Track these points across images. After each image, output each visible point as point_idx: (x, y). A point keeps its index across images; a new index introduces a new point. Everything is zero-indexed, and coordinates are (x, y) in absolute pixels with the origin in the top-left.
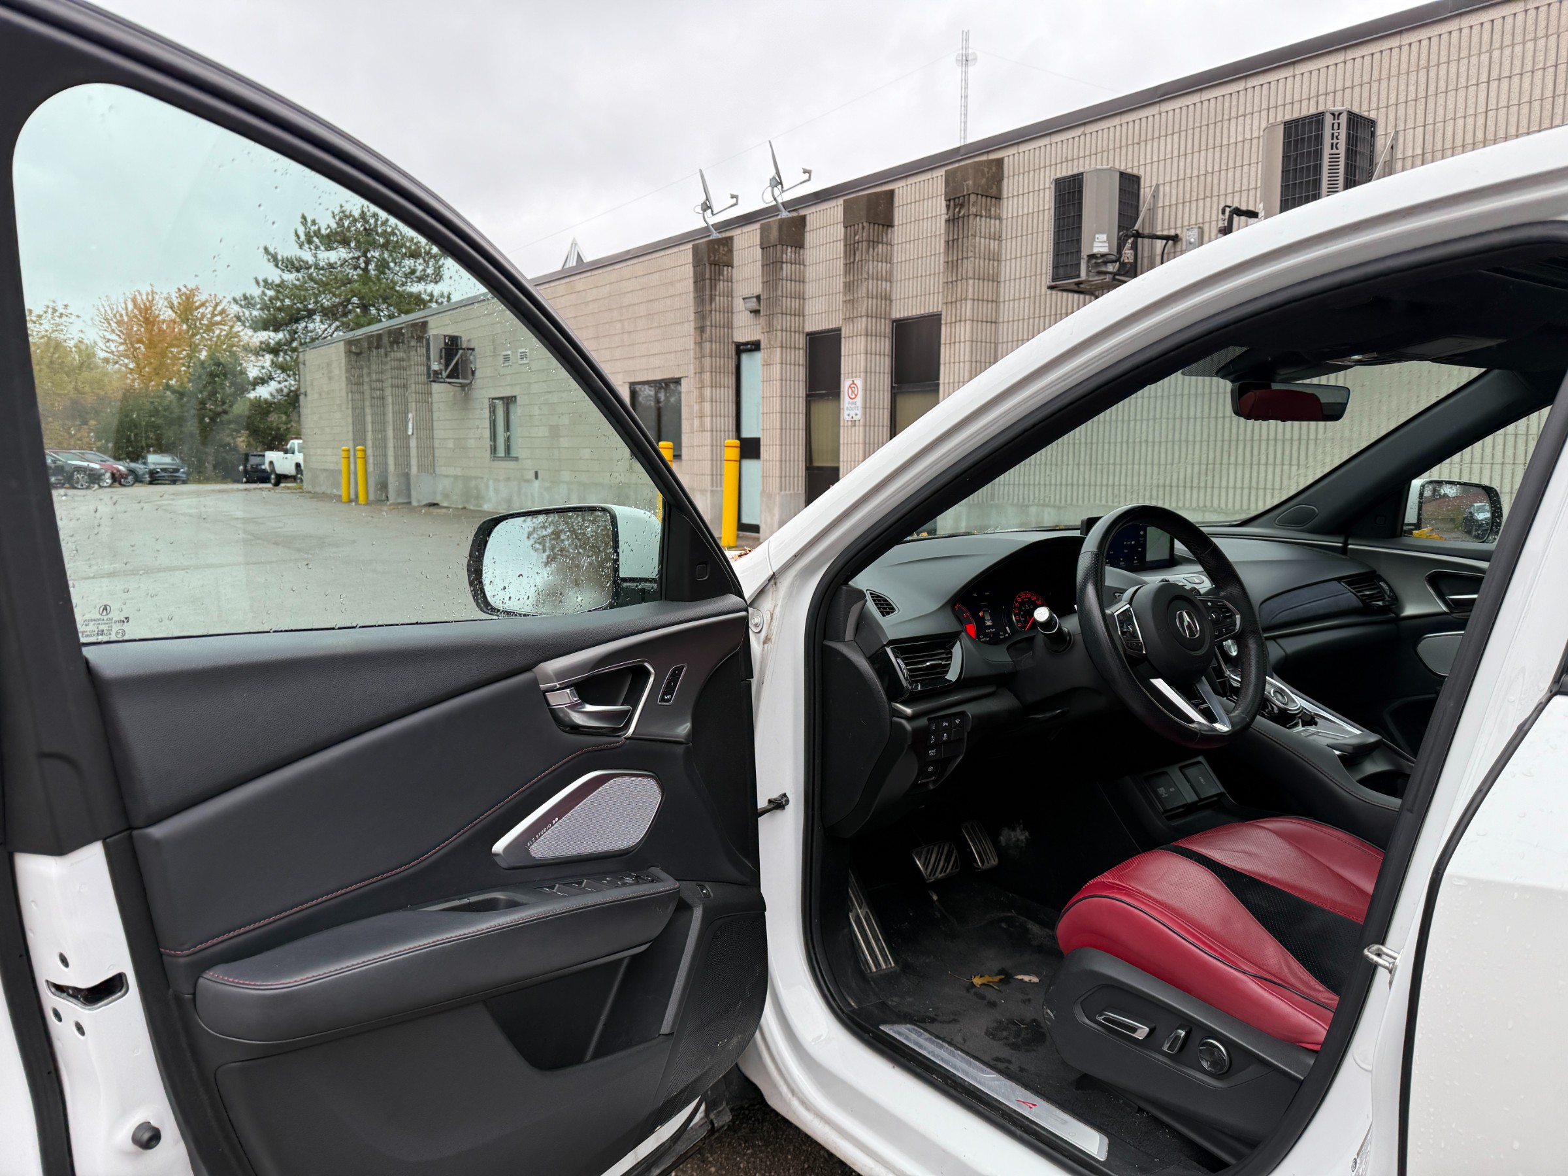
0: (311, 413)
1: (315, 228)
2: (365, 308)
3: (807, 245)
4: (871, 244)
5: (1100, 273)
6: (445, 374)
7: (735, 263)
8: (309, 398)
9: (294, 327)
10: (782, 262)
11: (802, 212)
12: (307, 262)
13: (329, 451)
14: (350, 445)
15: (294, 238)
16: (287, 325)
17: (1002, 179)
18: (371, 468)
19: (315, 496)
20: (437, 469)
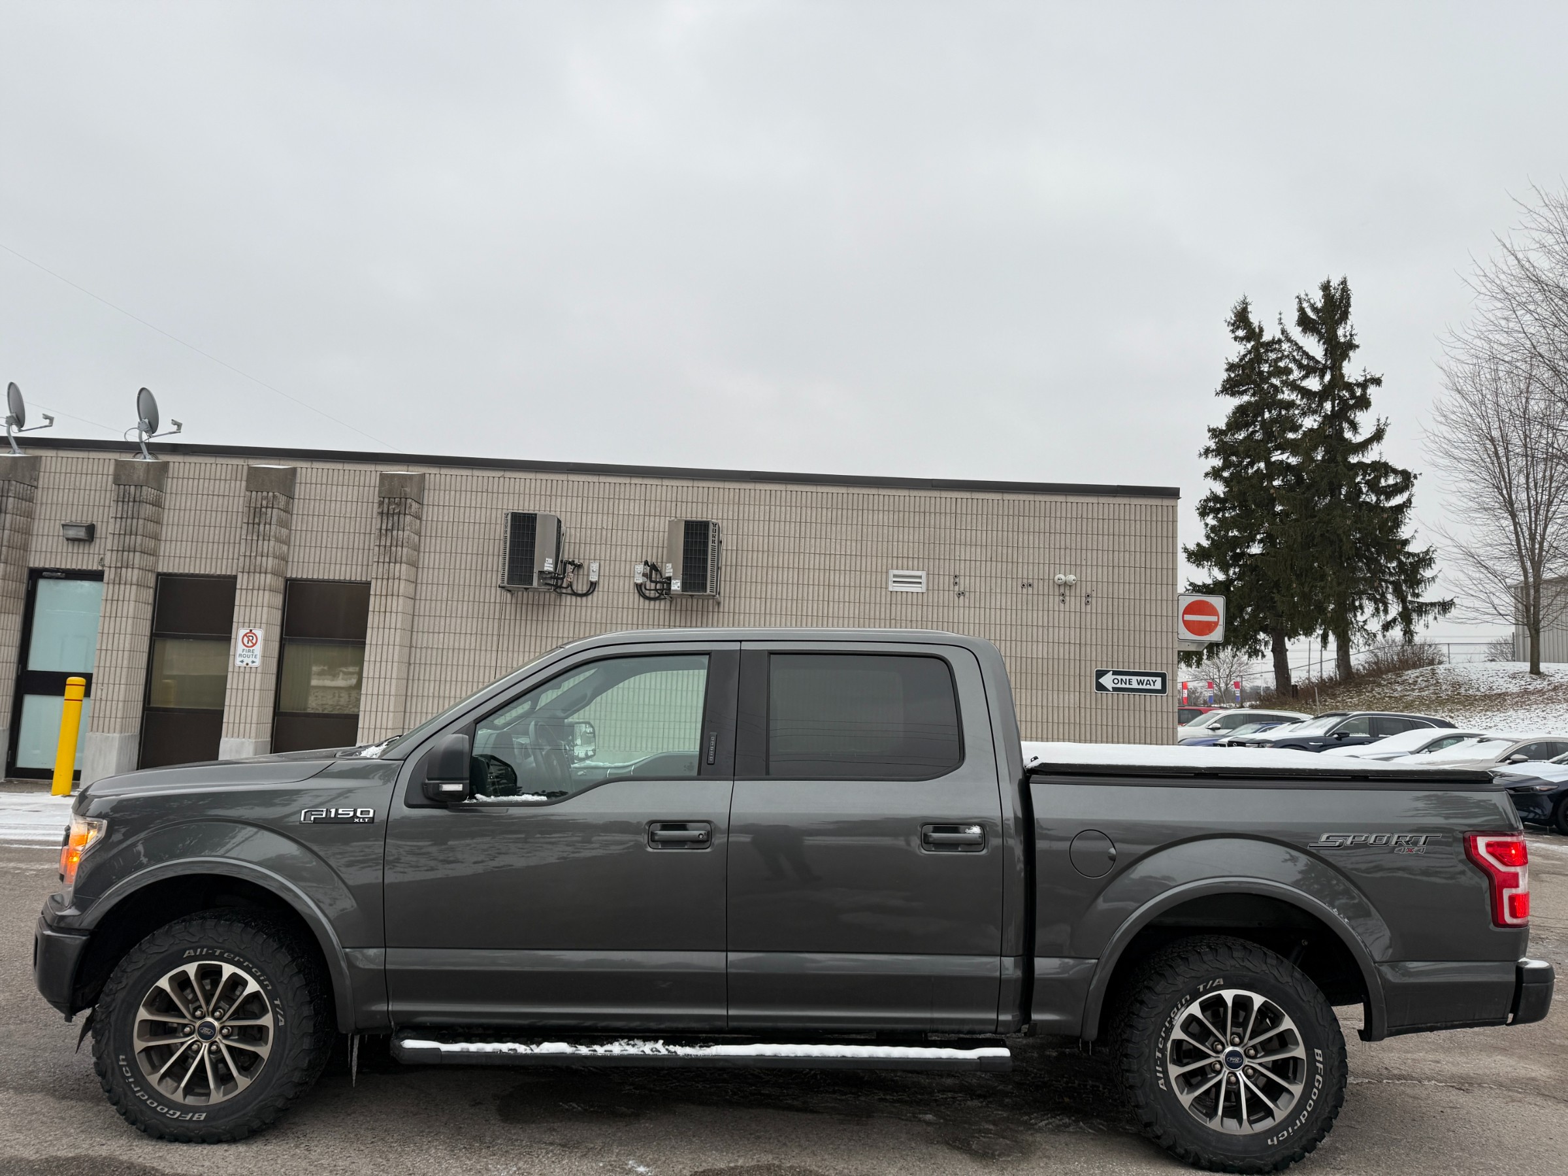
3: (168, 490)
5: (546, 584)
7: (41, 485)
11: (168, 458)
17: (424, 491)
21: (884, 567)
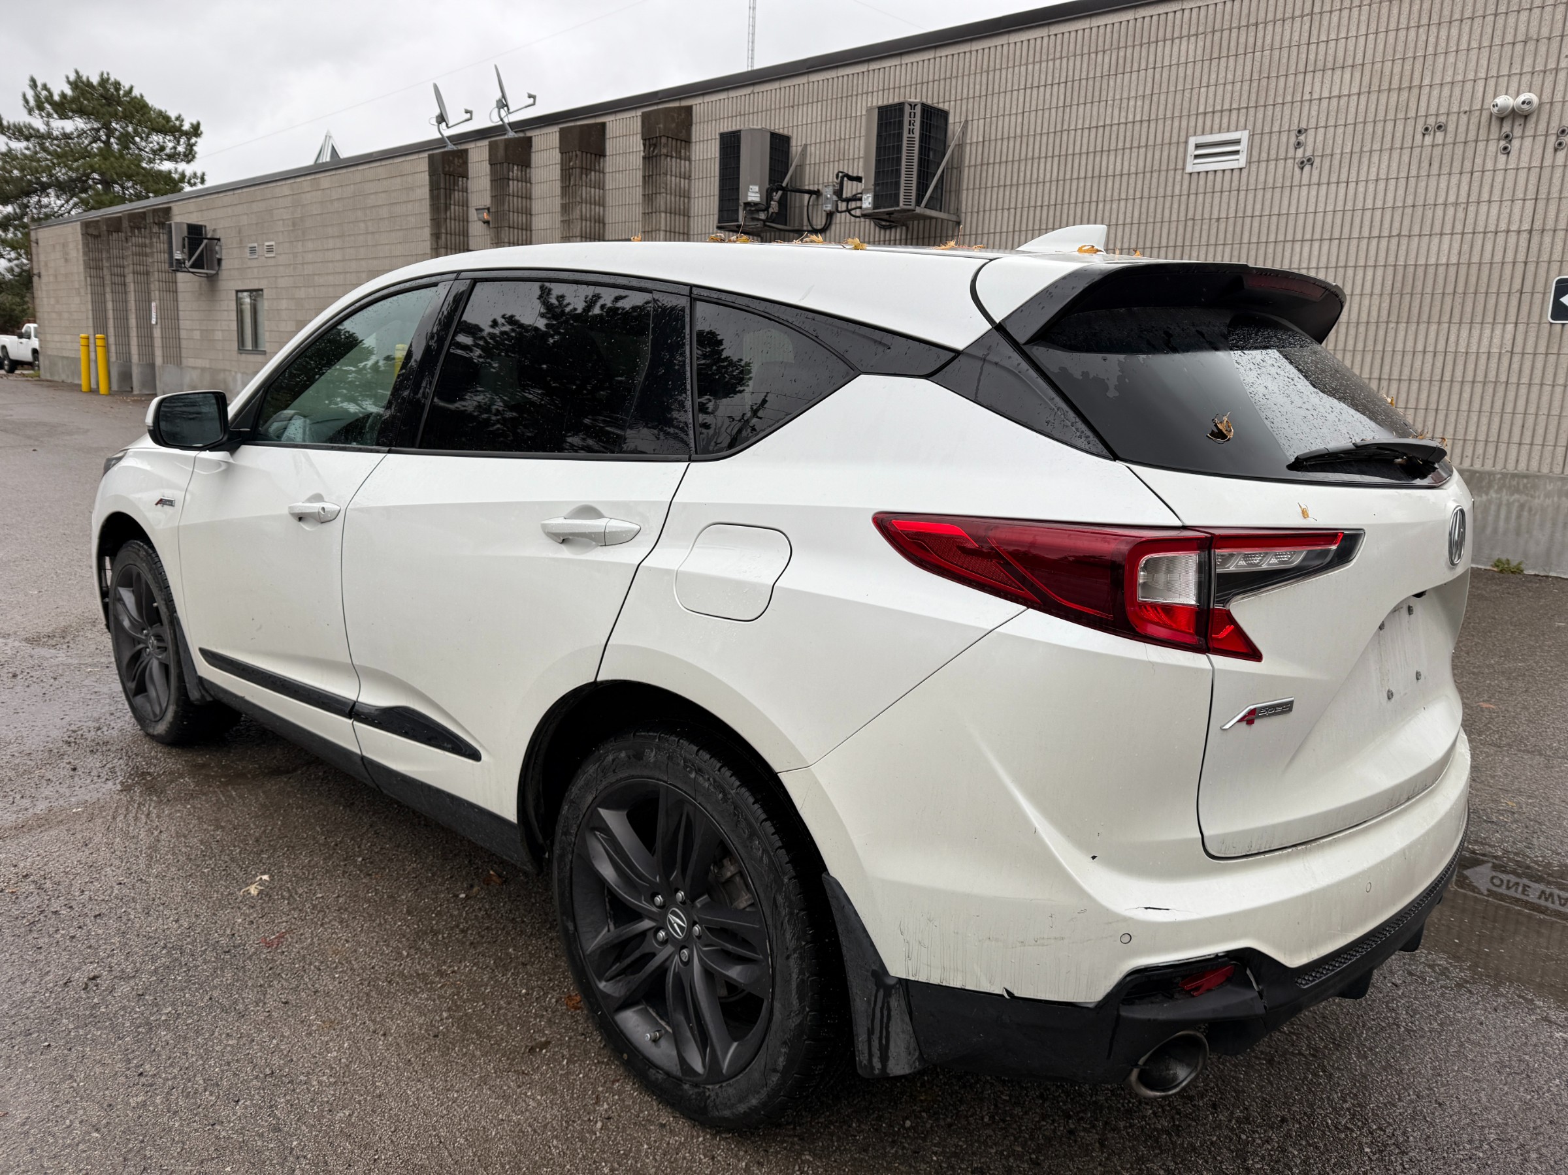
0: (45, 295)
1: (44, 93)
2: (107, 184)
3: (533, 165)
4: (584, 171)
5: (753, 219)
6: (188, 264)
7: (470, 176)
8: (43, 277)
9: (25, 201)
10: (509, 179)
11: (529, 134)
12: (38, 131)
13: (68, 337)
14: (91, 331)
15: (22, 102)
16: (17, 198)
17: (691, 125)
18: (113, 358)
19: (53, 385)
20: (184, 360)
21: (1183, 134)
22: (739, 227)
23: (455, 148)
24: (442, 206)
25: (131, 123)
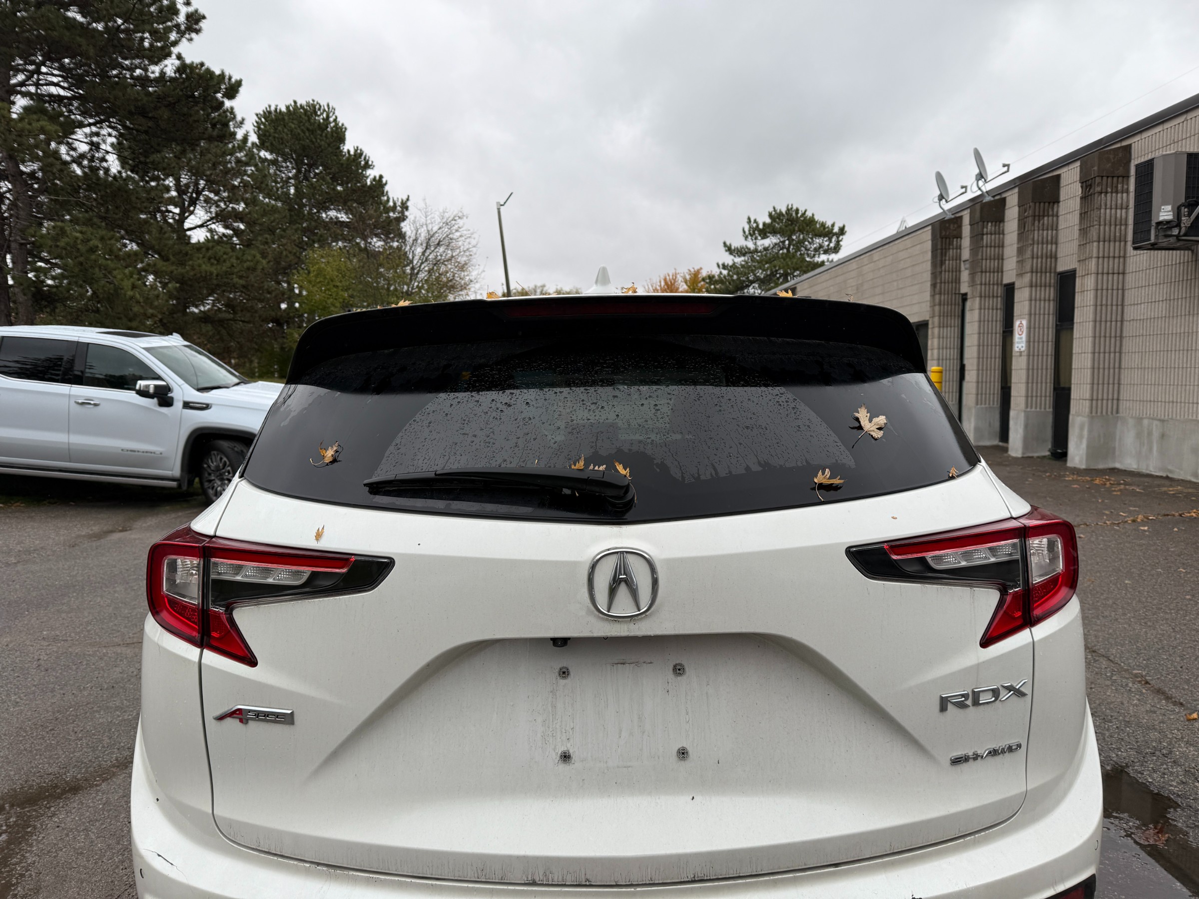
1: (755, 225)
3: (1006, 219)
4: (1037, 218)
5: (1166, 236)
10: (984, 234)
11: (1004, 196)
12: (750, 249)
15: (742, 233)
17: (1129, 161)
22: (1153, 245)
23: (953, 217)
24: (939, 262)
25: (803, 233)
